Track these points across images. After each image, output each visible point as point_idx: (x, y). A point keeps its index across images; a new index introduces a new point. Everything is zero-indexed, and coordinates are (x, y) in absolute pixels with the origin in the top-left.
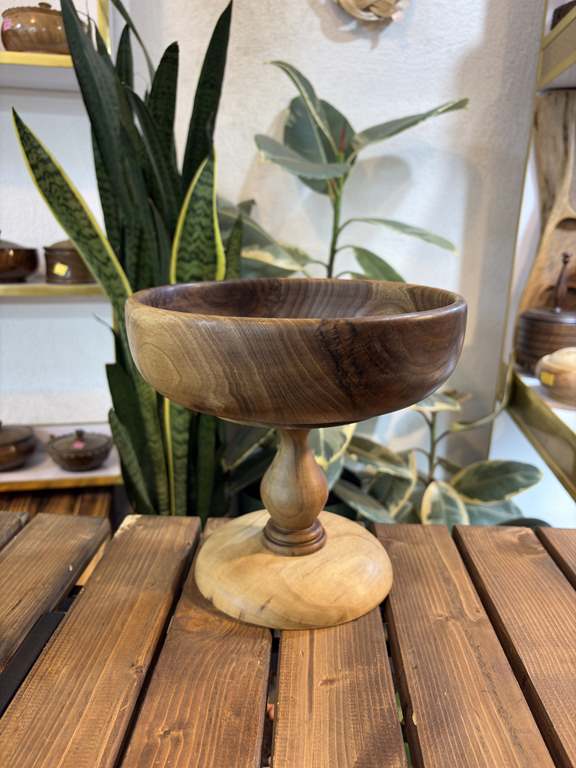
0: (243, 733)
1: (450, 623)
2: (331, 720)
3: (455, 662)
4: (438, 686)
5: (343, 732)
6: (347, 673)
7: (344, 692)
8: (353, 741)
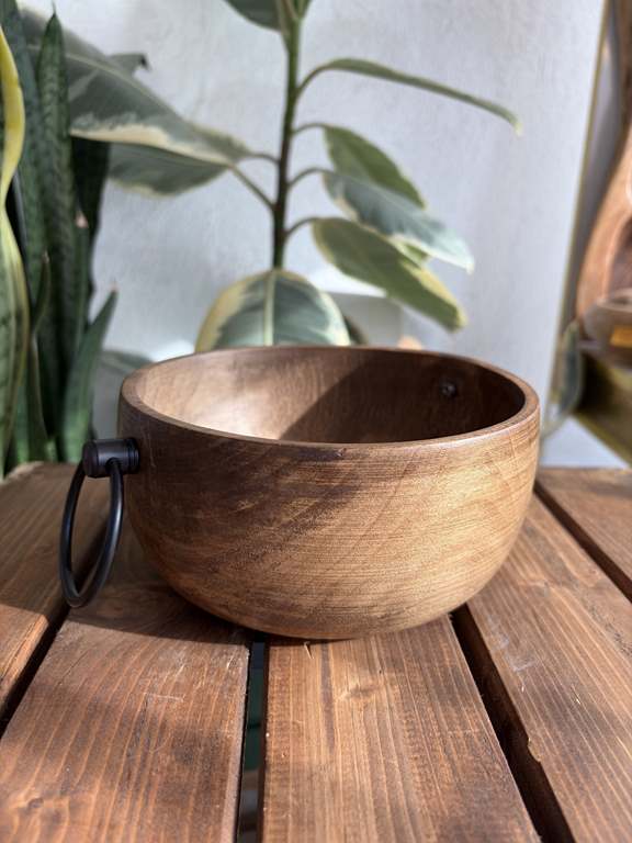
0: (197, 796)
1: (553, 590)
2: (373, 761)
3: (577, 648)
4: (560, 688)
5: (400, 783)
6: (394, 675)
7: (391, 708)
8: (424, 801)
